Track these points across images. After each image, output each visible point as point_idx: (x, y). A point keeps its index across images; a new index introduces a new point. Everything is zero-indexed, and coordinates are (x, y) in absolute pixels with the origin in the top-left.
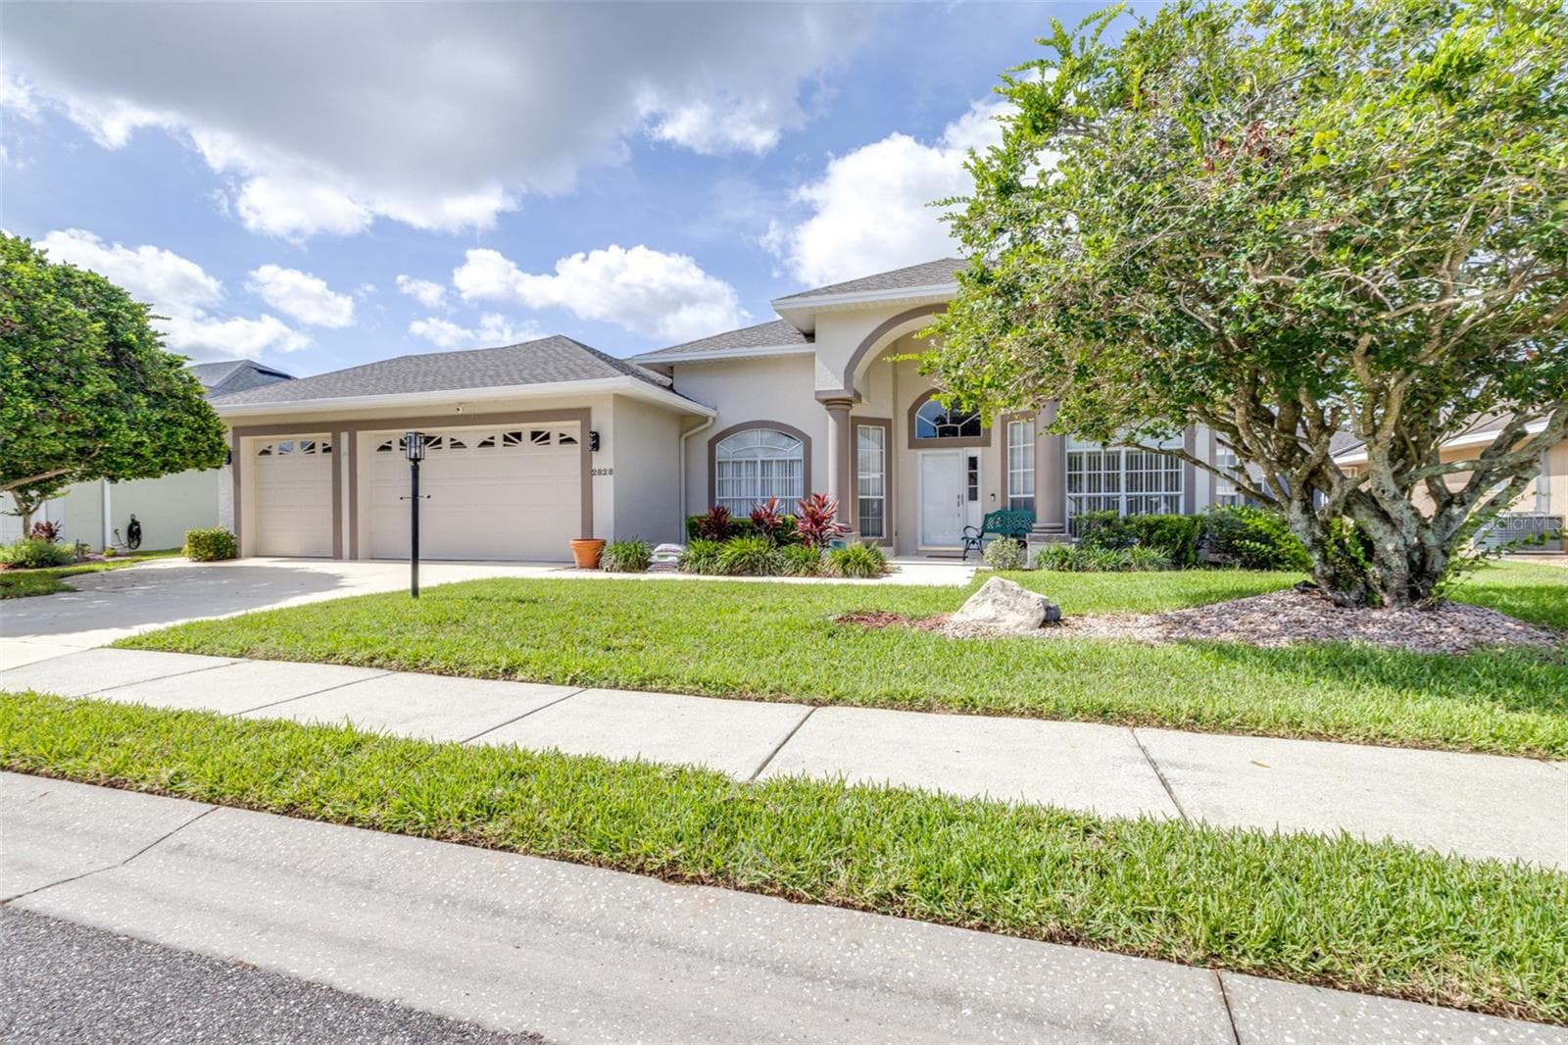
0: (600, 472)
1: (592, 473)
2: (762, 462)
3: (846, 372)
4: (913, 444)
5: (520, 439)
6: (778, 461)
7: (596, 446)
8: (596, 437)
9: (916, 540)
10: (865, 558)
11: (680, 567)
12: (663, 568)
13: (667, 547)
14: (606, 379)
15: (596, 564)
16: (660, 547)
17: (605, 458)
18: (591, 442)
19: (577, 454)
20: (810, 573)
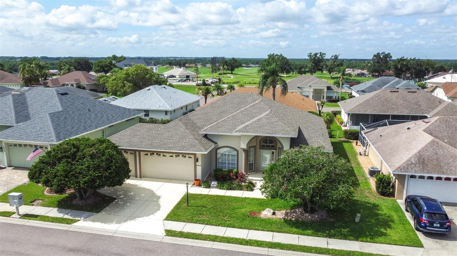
0: (198, 165)
1: (197, 165)
2: (228, 155)
3: (247, 144)
4: (260, 148)
5: (179, 156)
6: (231, 155)
7: (197, 161)
8: (198, 159)
9: (260, 169)
10: (251, 187)
11: (217, 187)
12: (213, 187)
13: (214, 183)
14: (201, 151)
15: (199, 185)
16: (213, 183)
17: (199, 163)
18: (197, 160)
19: (192, 160)
20: (241, 190)
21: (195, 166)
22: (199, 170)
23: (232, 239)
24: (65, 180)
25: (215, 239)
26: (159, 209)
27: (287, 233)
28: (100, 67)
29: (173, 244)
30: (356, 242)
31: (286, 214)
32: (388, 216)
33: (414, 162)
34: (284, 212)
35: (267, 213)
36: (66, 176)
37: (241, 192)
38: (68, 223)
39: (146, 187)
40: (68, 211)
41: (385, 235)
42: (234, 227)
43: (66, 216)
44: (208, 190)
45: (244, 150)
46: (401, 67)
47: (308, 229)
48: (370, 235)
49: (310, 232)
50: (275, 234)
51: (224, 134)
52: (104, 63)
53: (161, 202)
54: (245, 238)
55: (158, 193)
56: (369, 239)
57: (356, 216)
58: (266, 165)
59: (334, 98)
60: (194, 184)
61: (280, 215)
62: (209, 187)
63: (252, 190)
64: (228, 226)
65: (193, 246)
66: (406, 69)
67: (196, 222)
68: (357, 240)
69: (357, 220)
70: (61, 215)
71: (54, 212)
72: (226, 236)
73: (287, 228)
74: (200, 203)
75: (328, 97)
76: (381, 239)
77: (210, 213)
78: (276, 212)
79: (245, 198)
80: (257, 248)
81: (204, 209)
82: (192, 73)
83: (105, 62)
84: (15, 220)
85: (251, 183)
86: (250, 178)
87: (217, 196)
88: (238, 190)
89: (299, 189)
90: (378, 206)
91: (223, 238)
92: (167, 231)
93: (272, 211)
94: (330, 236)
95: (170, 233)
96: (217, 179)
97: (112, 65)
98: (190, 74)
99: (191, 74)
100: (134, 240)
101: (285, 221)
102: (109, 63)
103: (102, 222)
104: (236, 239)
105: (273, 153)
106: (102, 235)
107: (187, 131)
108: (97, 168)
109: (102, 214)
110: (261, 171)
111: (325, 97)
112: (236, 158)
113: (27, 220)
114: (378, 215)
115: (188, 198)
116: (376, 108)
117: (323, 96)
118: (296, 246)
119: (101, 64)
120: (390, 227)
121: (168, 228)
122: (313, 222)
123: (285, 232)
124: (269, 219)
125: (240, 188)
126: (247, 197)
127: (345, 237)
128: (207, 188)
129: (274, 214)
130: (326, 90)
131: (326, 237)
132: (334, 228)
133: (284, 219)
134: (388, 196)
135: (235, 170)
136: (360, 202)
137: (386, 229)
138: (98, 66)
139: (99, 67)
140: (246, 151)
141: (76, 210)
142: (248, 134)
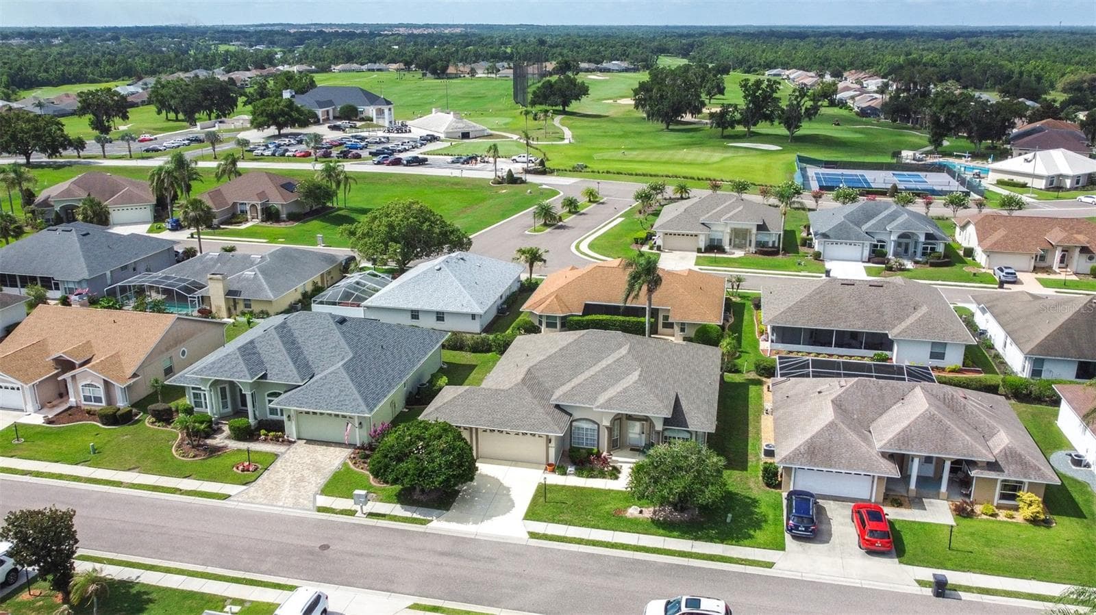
0: (551, 447)
2: (586, 429)
3: (610, 421)
4: (627, 419)
5: (527, 436)
6: (590, 429)
7: (550, 443)
9: (627, 443)
10: (615, 473)
11: (575, 474)
12: (570, 474)
13: (571, 469)
14: (555, 432)
15: (553, 471)
16: (569, 469)
17: (553, 444)
18: (549, 441)
19: (544, 441)
20: (604, 478)
21: (548, 448)
22: (552, 452)
23: (598, 542)
24: (418, 480)
25: (580, 541)
26: (513, 506)
27: (653, 534)
28: (267, 115)
29: (540, 547)
30: (721, 545)
31: (655, 512)
32: (764, 516)
33: (802, 450)
34: (652, 509)
35: (633, 512)
36: (419, 476)
37: (604, 481)
38: (422, 524)
39: (489, 474)
40: (414, 508)
41: (751, 537)
42: (598, 528)
43: (415, 516)
44: (564, 477)
45: (607, 428)
46: (947, 120)
47: (675, 531)
48: (737, 538)
49: (676, 534)
50: (641, 536)
51: (582, 405)
52: (275, 107)
53: (514, 495)
54: (610, 541)
55: (506, 483)
56: (734, 542)
57: (726, 517)
58: (636, 434)
59: (770, 245)
60: (546, 469)
61: (648, 513)
62: (565, 474)
63: (617, 478)
64: (593, 527)
65: (559, 550)
66: (957, 126)
67: (558, 522)
68: (722, 543)
69: (728, 520)
70: (408, 514)
71: (397, 510)
72: (590, 538)
73: (654, 529)
74: (559, 497)
75: (759, 244)
76: (747, 542)
77: (572, 511)
78: (643, 509)
79: (609, 490)
80: (622, 551)
81: (564, 505)
82: (474, 127)
83: (277, 103)
84: (360, 519)
85: (615, 468)
86: (614, 458)
87: (576, 487)
88: (600, 477)
89: (665, 492)
90: (757, 502)
91: (588, 540)
92: (529, 533)
93: (639, 509)
94: (696, 539)
95: (533, 535)
96: (574, 463)
97: (292, 110)
98: (471, 127)
99: (473, 129)
100: (499, 543)
101: (653, 521)
102: (286, 107)
103: (458, 522)
104: (602, 542)
105: (643, 424)
106: (464, 538)
107: (535, 401)
108: (450, 465)
109: (452, 512)
110: (627, 446)
111: (753, 243)
112: (596, 433)
113: (376, 520)
114: (753, 513)
115: (544, 491)
116: (813, 316)
117: (750, 241)
118: (660, 549)
119: (269, 109)
120: (760, 528)
121: (531, 530)
122: (681, 522)
123: (651, 534)
124: (636, 519)
125: (602, 475)
126: (611, 488)
127: (711, 539)
128: (563, 475)
129: (641, 512)
130: (754, 231)
131: (692, 539)
132: (702, 529)
133: (652, 518)
134: (774, 487)
135: (595, 450)
136: (738, 497)
137: (755, 531)
138: (262, 114)
139: (265, 114)
140: (610, 430)
141: (422, 507)
142: (613, 411)
